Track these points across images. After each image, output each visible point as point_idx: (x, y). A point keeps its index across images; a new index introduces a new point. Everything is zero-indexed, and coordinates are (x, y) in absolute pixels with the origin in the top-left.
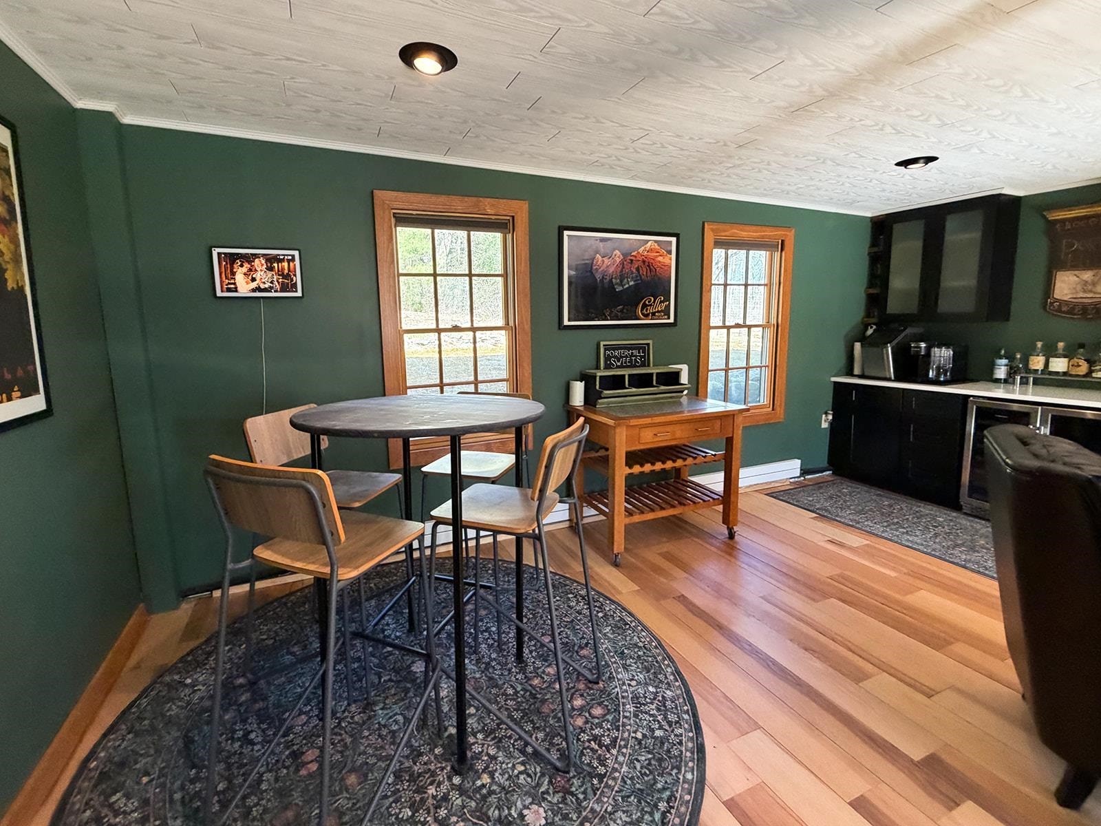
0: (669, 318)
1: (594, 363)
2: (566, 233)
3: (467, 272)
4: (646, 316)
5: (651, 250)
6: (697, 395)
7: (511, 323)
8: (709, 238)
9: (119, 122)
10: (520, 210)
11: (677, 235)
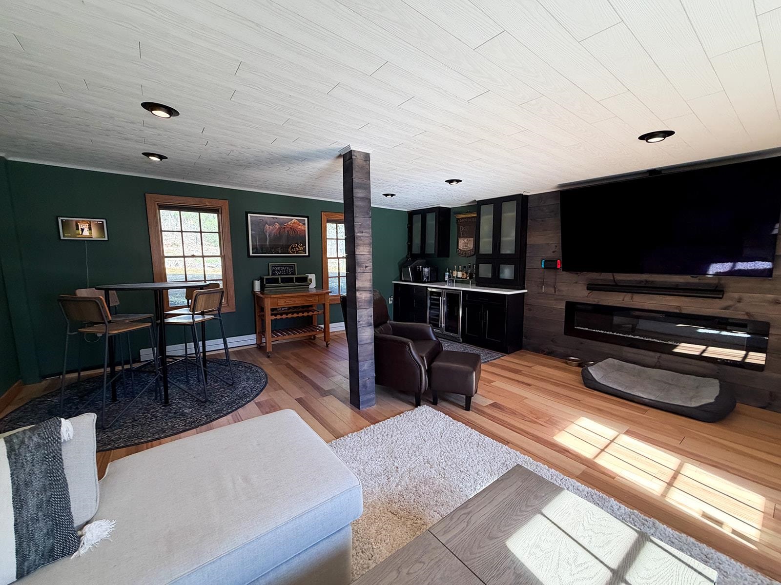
0: (306, 253)
1: (267, 273)
2: (249, 215)
3: (199, 231)
4: (294, 252)
5: (294, 223)
6: (323, 288)
7: (223, 254)
8: (324, 218)
9: (6, 160)
10: (224, 205)
11: (308, 217)
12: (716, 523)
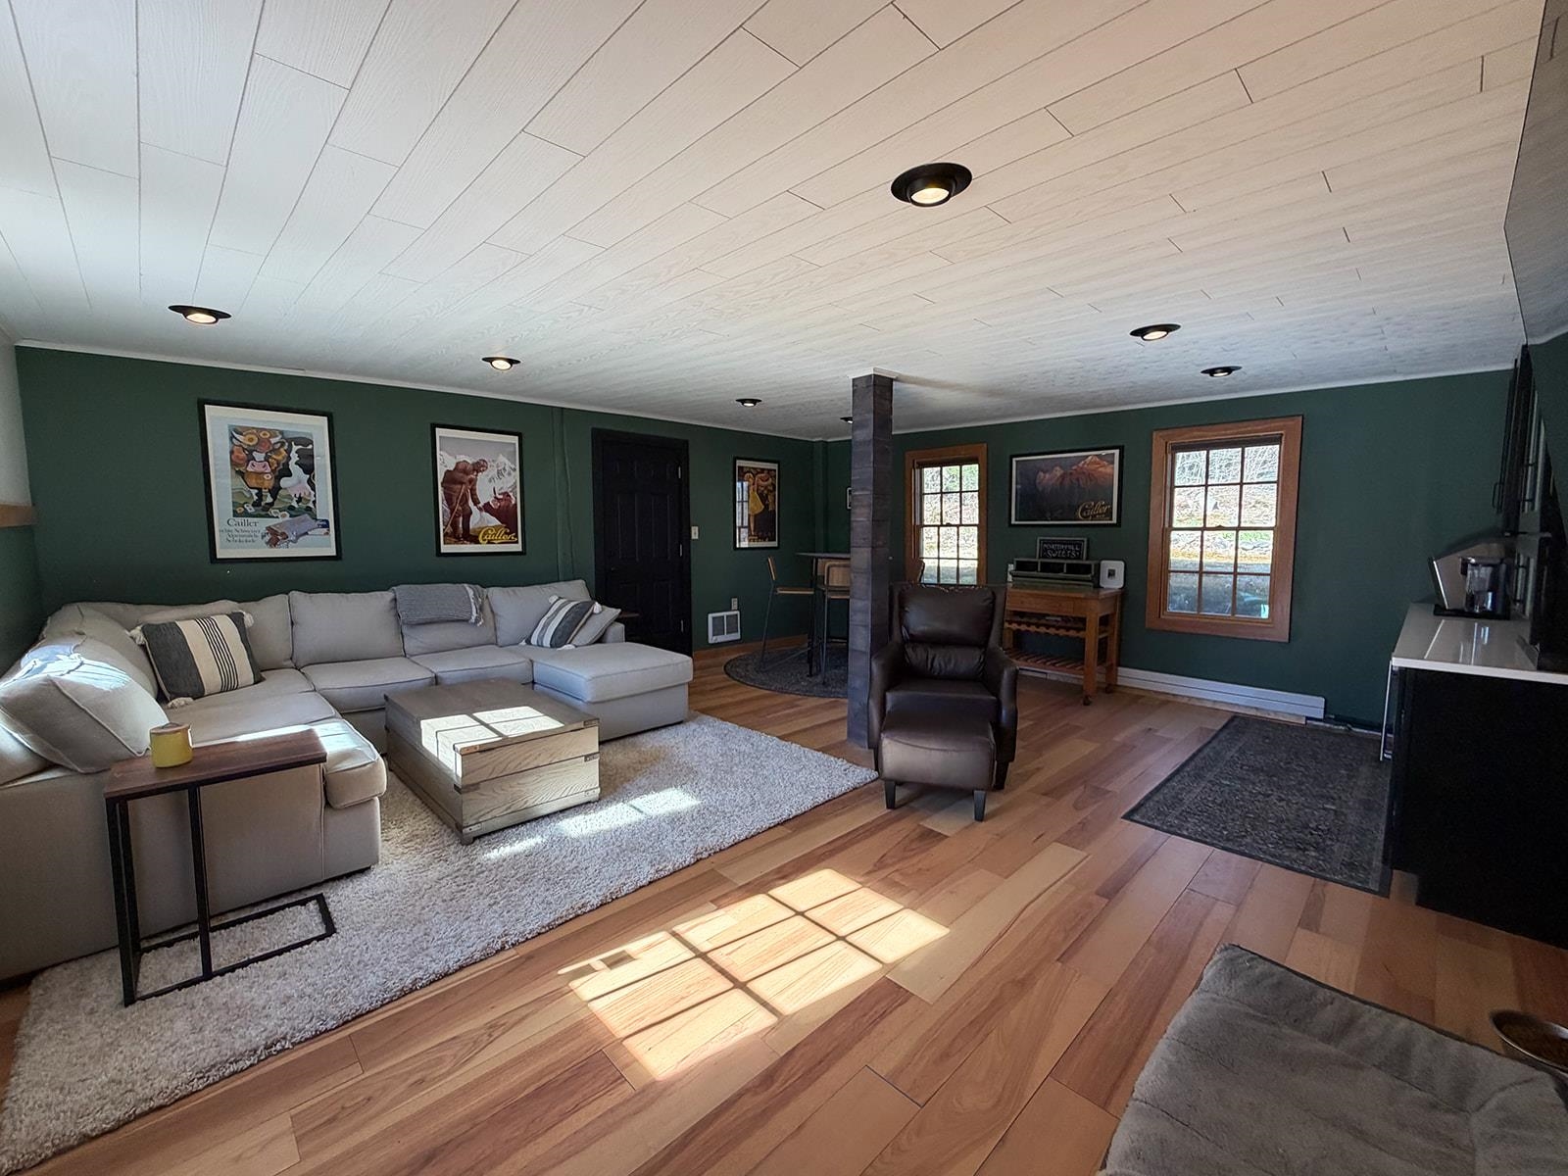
0: (1111, 519)
2: (1014, 459)
4: (1086, 518)
5: (1091, 463)
8: (1159, 444)
10: (982, 450)
11: (1120, 448)
12: (616, 959)
